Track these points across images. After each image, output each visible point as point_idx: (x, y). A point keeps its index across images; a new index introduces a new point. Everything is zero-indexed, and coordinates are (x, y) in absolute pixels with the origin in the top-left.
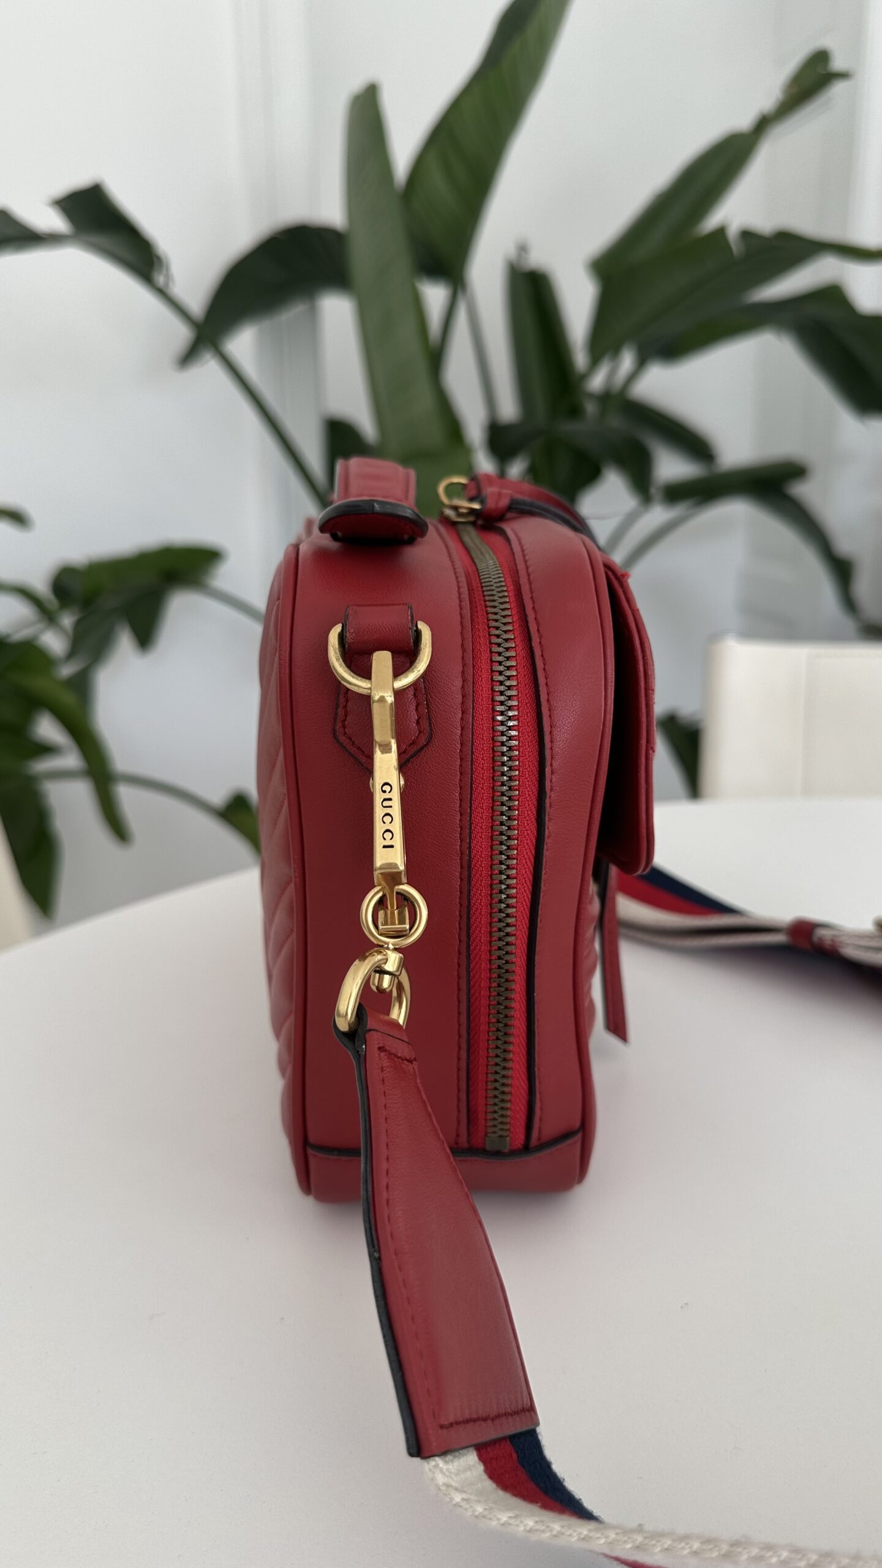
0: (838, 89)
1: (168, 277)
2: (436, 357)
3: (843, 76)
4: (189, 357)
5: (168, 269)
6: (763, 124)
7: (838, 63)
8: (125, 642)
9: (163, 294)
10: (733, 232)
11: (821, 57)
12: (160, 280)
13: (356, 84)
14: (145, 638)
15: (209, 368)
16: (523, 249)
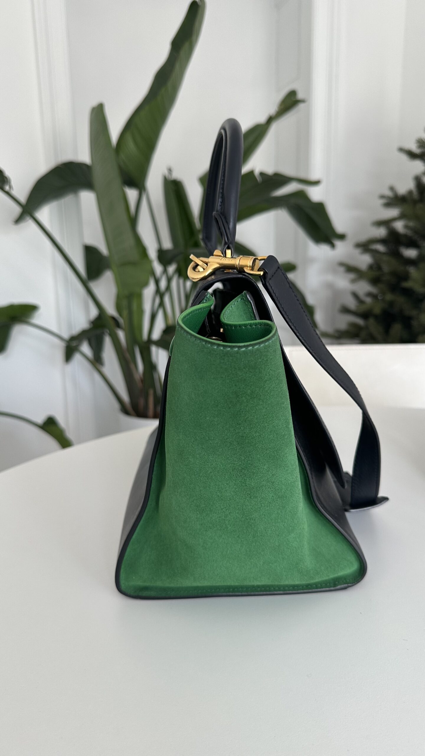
0: (301, 106)
1: (10, 187)
2: (133, 221)
3: (303, 101)
4: (19, 220)
5: (10, 183)
6: (270, 120)
9: (8, 193)
10: (257, 172)
11: (292, 94)
12: (7, 188)
16: (170, 170)
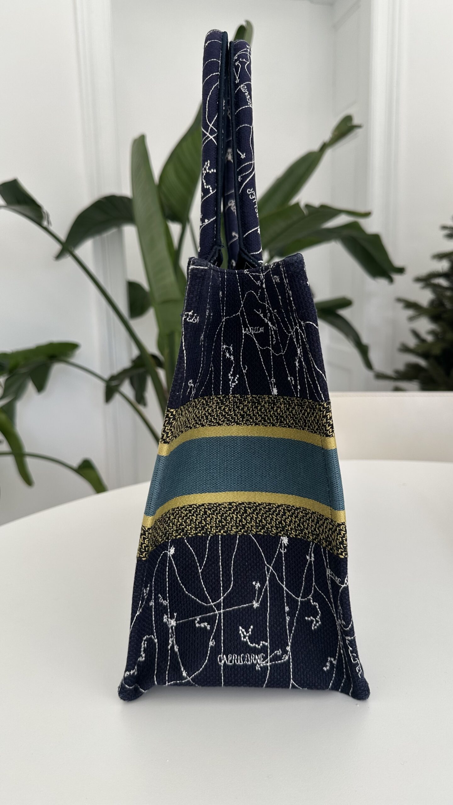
1: (49, 222)
2: (176, 255)
3: (359, 127)
4: (59, 256)
5: (48, 218)
6: (324, 147)
7: (356, 121)
8: (31, 388)
9: (46, 229)
10: (302, 204)
11: (348, 119)
12: (45, 223)
13: (136, 134)
14: (40, 387)
15: (68, 260)
